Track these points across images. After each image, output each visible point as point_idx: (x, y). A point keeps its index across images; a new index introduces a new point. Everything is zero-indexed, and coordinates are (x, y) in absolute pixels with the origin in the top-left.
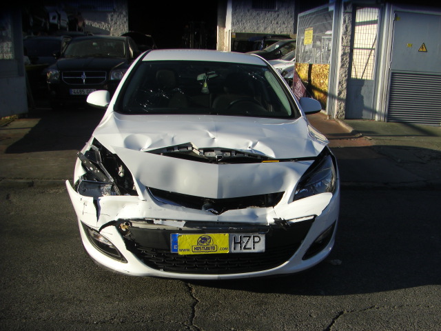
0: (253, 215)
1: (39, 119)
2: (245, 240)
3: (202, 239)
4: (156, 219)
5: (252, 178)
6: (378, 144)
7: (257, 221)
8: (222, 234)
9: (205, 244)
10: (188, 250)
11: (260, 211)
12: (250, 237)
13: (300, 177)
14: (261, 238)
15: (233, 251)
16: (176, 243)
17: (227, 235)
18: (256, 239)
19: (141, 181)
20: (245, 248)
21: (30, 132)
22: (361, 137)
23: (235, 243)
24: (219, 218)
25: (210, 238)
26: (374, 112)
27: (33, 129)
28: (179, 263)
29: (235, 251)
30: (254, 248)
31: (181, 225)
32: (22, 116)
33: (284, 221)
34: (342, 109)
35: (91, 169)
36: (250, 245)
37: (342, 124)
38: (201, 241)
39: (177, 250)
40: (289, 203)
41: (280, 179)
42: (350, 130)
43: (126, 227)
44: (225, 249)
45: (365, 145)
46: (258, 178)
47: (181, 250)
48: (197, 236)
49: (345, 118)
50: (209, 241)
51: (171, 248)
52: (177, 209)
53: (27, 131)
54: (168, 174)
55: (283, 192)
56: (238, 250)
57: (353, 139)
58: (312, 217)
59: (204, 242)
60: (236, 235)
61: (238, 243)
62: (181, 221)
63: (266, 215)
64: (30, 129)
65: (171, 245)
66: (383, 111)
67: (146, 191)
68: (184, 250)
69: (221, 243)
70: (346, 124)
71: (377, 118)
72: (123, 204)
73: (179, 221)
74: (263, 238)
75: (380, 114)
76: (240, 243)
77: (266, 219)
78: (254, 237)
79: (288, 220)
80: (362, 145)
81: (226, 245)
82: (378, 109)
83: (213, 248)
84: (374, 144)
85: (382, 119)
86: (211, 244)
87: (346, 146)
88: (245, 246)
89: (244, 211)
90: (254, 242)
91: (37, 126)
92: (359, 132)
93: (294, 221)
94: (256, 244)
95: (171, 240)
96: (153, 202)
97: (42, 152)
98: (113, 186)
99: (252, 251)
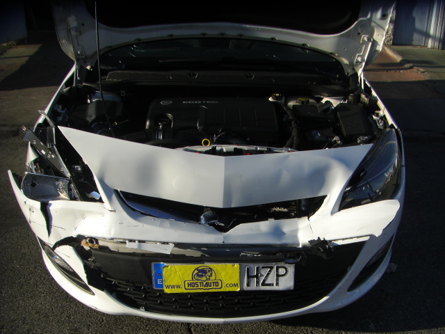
0: (278, 232)
1: (39, 46)
2: (264, 272)
3: (200, 271)
4: (130, 241)
5: (277, 177)
6: (433, 78)
7: (284, 241)
8: (229, 265)
9: (204, 278)
10: (178, 287)
11: (287, 225)
12: (272, 268)
13: (350, 174)
14: (289, 269)
15: (245, 287)
16: (160, 275)
17: (237, 265)
18: (282, 271)
19: (107, 181)
20: (263, 284)
21: (27, 62)
22: (411, 68)
23: (249, 277)
24: (225, 237)
25: (211, 269)
26: (427, 35)
27: (31, 58)
28: (166, 300)
29: (249, 288)
30: (277, 284)
31: (168, 250)
32: (21, 42)
33: (325, 242)
34: (390, 32)
35: (43, 152)
36: (272, 279)
37: (389, 52)
38: (197, 274)
39: (162, 286)
40: (332, 213)
41: (319, 176)
42: (398, 59)
43: (90, 245)
44: (235, 285)
45: (417, 80)
46: (286, 177)
47: (168, 287)
48: (192, 268)
49: (393, 44)
50: (209, 274)
51: (154, 282)
52: (161, 225)
53: (23, 61)
54: (147, 171)
55: (325, 197)
56: (253, 287)
57: (402, 71)
58: (367, 239)
59: (202, 276)
60: (251, 265)
61: (254, 277)
62: (168, 243)
63: (297, 230)
64: (27, 59)
65: (153, 278)
66: (438, 35)
67: (114, 197)
68: (173, 287)
69: (228, 276)
70: (394, 51)
71: (430, 43)
72: (83, 214)
73: (164, 243)
74: (291, 269)
75: (434, 38)
76: (257, 276)
77: (296, 236)
78: (278, 268)
79: (330, 241)
80: (414, 80)
81: (236, 280)
82: (432, 32)
83: (216, 283)
84: (427, 78)
85: (437, 44)
86: (213, 278)
87: (395, 80)
88: (264, 281)
89: (264, 226)
90: (278, 276)
91: (37, 53)
92: (408, 62)
93: (340, 243)
94: (280, 278)
95: (153, 272)
96: (125, 214)
97: (35, 89)
98: (70, 183)
99: (275, 288)
